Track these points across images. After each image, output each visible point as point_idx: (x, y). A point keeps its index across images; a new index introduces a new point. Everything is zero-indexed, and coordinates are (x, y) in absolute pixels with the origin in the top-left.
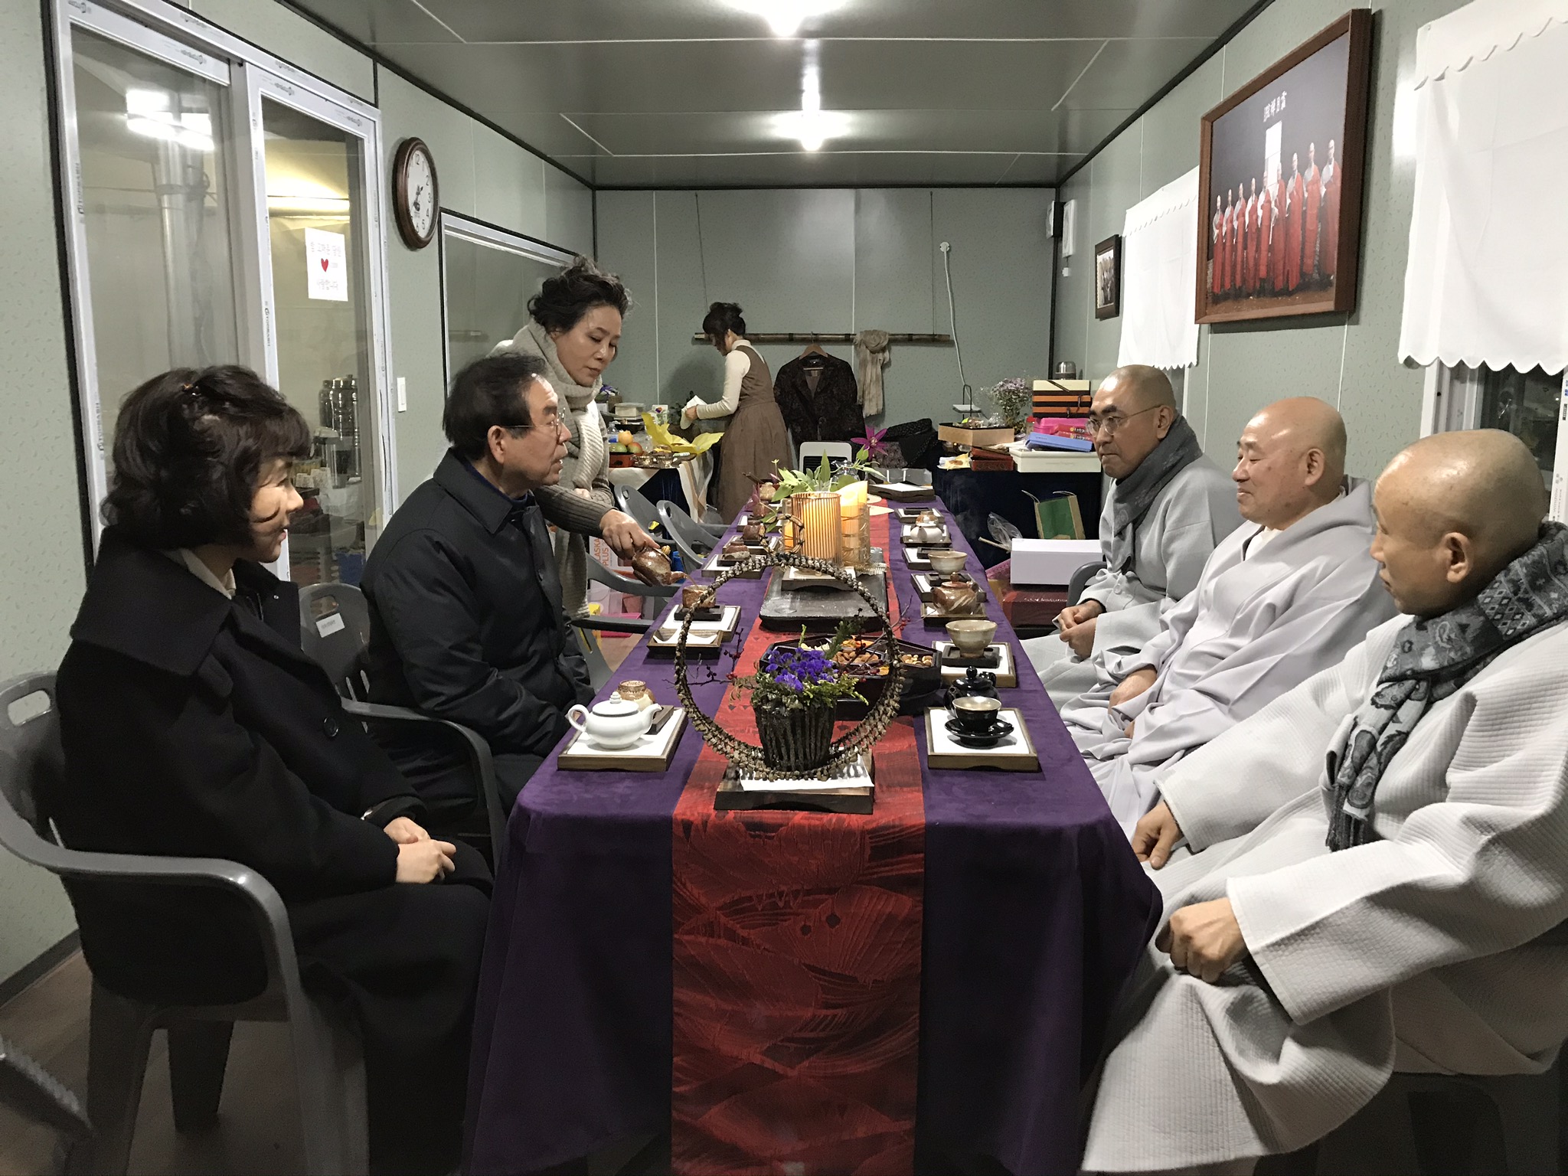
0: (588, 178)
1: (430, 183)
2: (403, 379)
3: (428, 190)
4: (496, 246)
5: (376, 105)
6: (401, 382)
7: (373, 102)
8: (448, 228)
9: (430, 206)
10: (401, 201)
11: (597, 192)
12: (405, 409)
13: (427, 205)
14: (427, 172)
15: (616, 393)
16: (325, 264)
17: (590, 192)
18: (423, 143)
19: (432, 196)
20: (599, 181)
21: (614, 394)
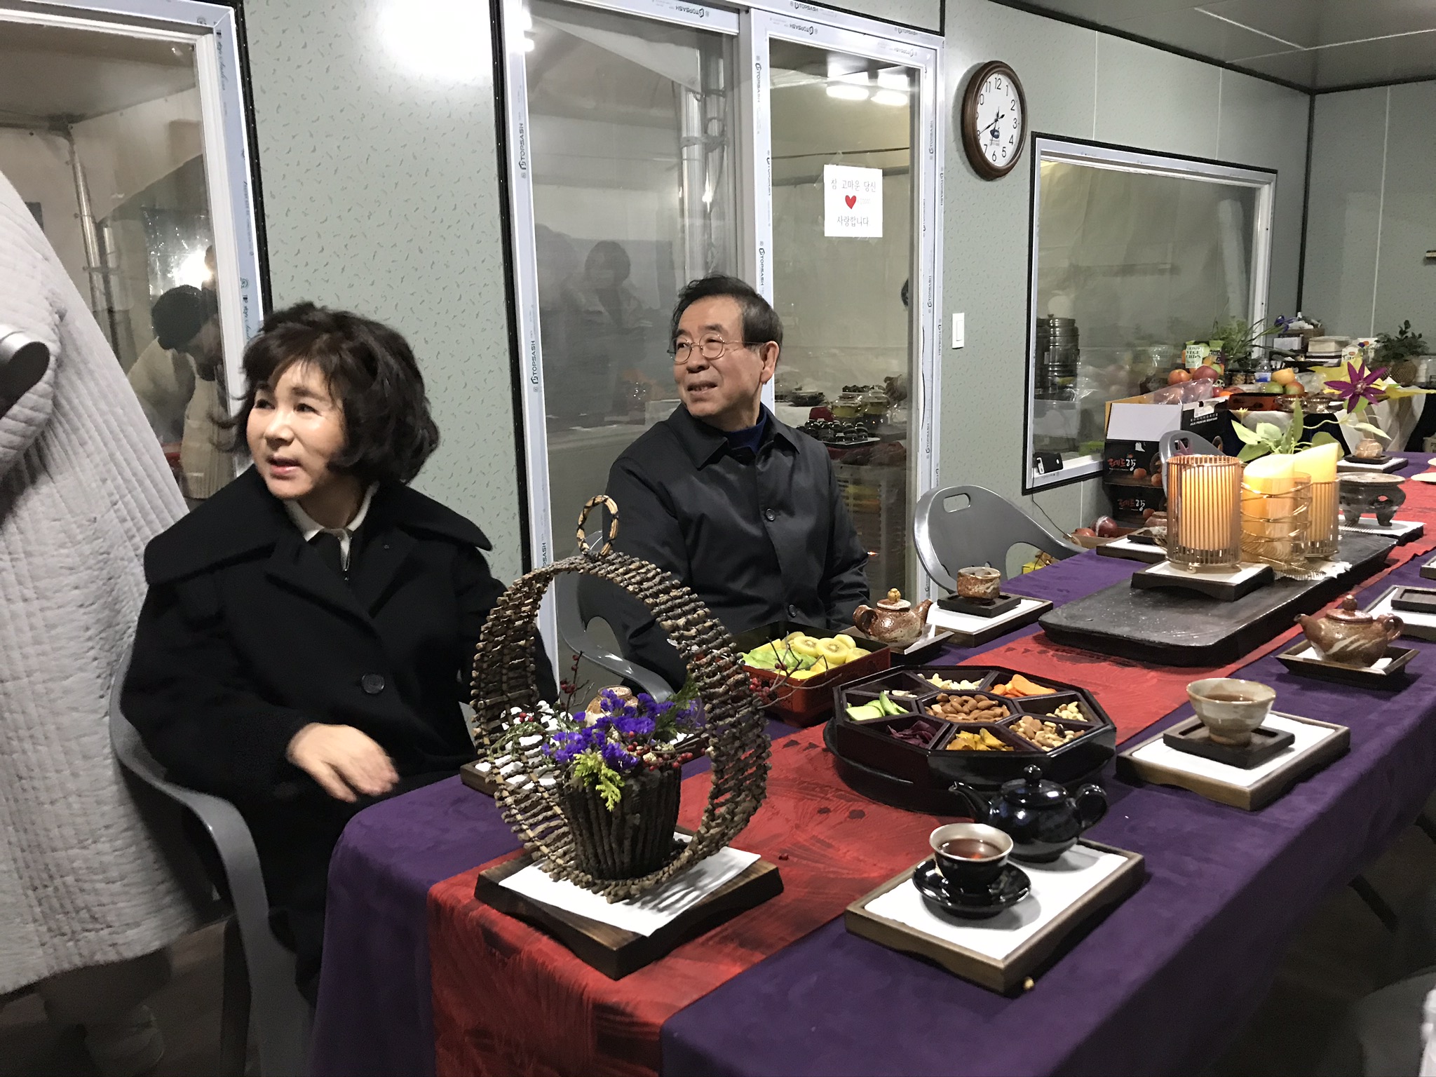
0: (1307, 82)
1: (1017, 107)
2: (962, 315)
3: (1013, 115)
4: (1132, 170)
5: (942, 33)
6: (959, 319)
7: (938, 30)
8: (1044, 153)
9: (1016, 133)
10: (969, 129)
11: (1318, 97)
12: (962, 345)
13: (1009, 129)
14: (1013, 95)
15: (1315, 326)
16: (851, 202)
17: (1307, 98)
18: (1006, 66)
19: (1019, 121)
20: (1322, 83)
21: (1312, 327)
